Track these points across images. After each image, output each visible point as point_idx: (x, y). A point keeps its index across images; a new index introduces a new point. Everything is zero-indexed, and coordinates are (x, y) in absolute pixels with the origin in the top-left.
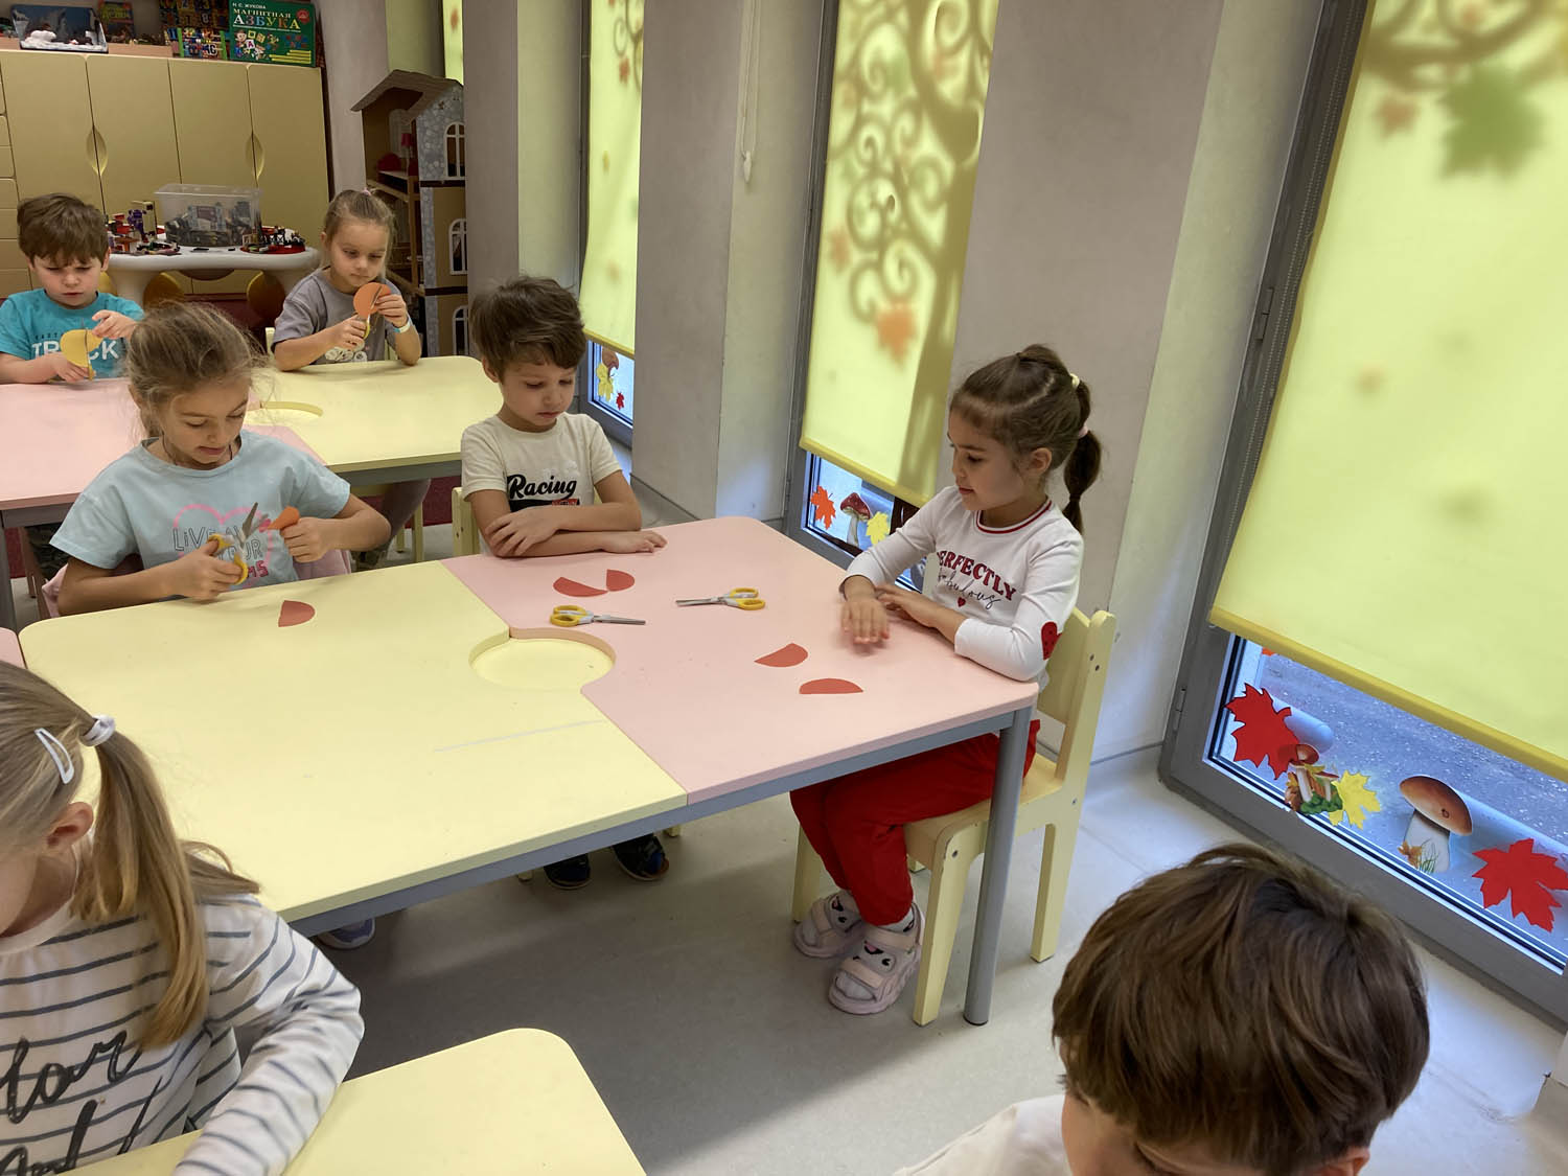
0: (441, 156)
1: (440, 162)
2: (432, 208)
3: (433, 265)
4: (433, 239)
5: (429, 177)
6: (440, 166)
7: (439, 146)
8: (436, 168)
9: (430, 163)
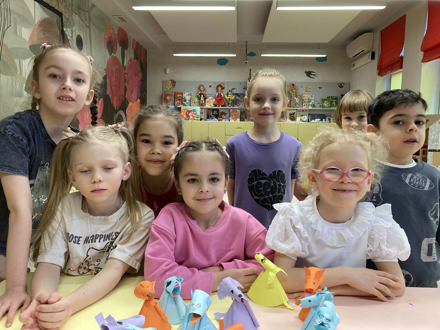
0: (438, 140)
2: (432, 160)
5: (432, 148)
6: (437, 144)
7: (437, 137)
8: (435, 145)
9: (433, 143)
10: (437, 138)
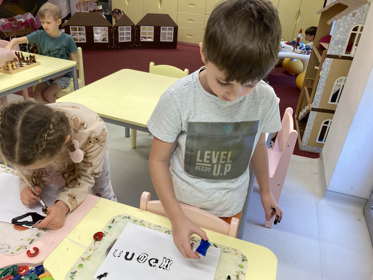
0: (344, 42)
1: (342, 45)
2: (329, 69)
3: (320, 97)
4: (324, 85)
5: (333, 53)
6: (342, 48)
7: (345, 37)
8: (339, 49)
9: (336, 45)
10: (344, 39)
